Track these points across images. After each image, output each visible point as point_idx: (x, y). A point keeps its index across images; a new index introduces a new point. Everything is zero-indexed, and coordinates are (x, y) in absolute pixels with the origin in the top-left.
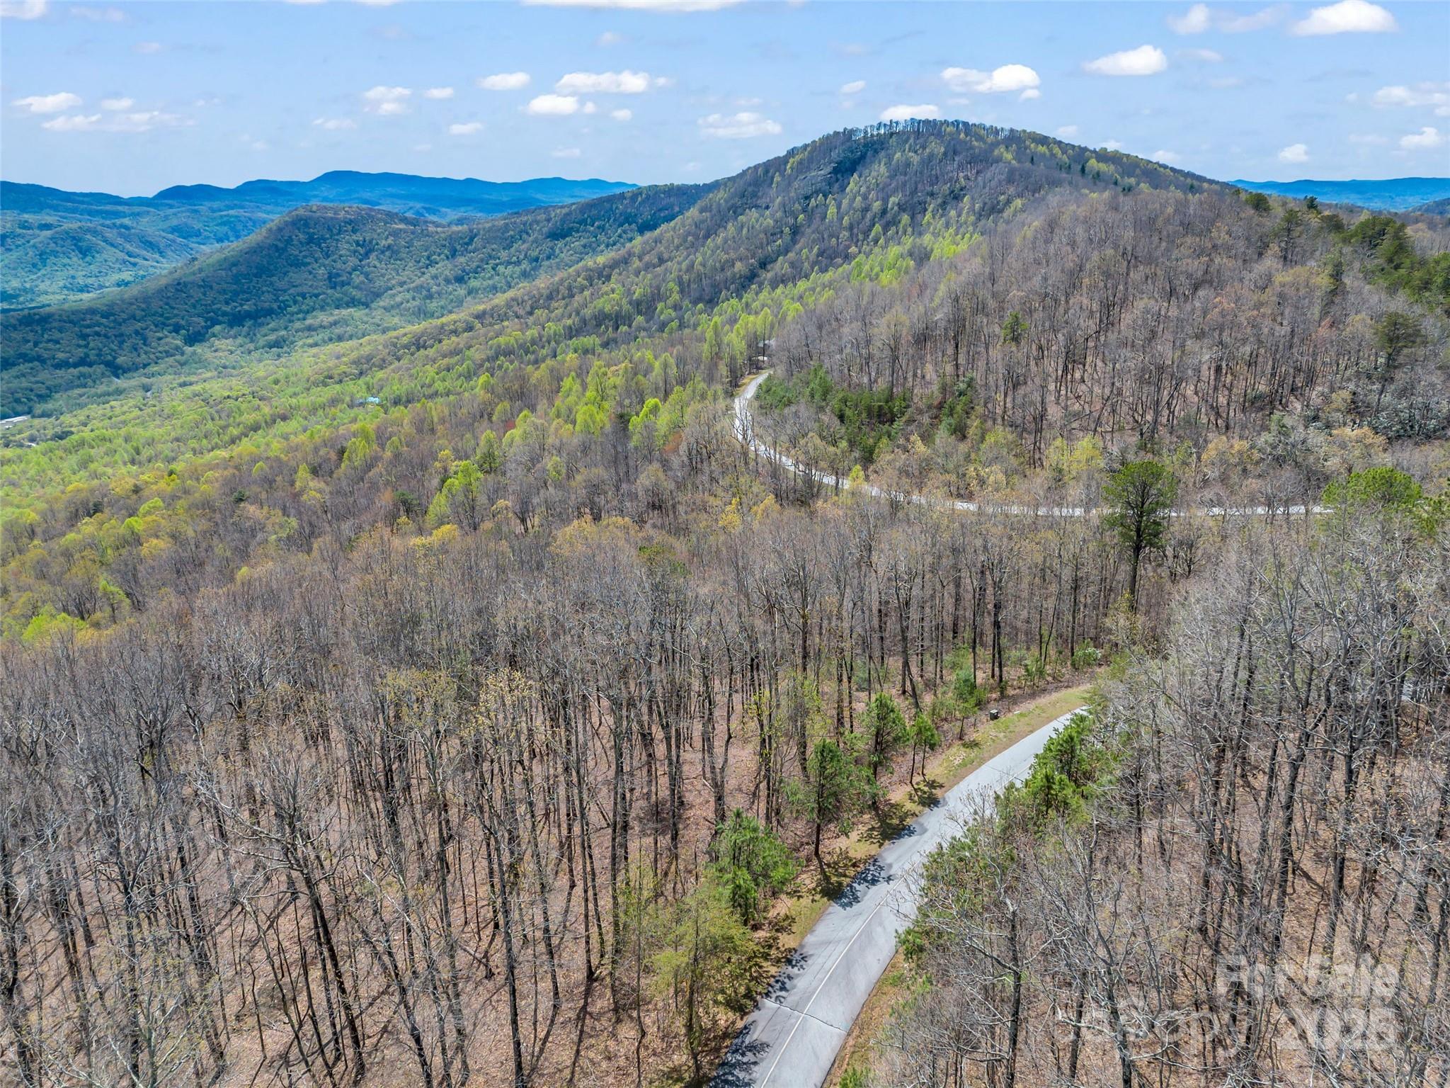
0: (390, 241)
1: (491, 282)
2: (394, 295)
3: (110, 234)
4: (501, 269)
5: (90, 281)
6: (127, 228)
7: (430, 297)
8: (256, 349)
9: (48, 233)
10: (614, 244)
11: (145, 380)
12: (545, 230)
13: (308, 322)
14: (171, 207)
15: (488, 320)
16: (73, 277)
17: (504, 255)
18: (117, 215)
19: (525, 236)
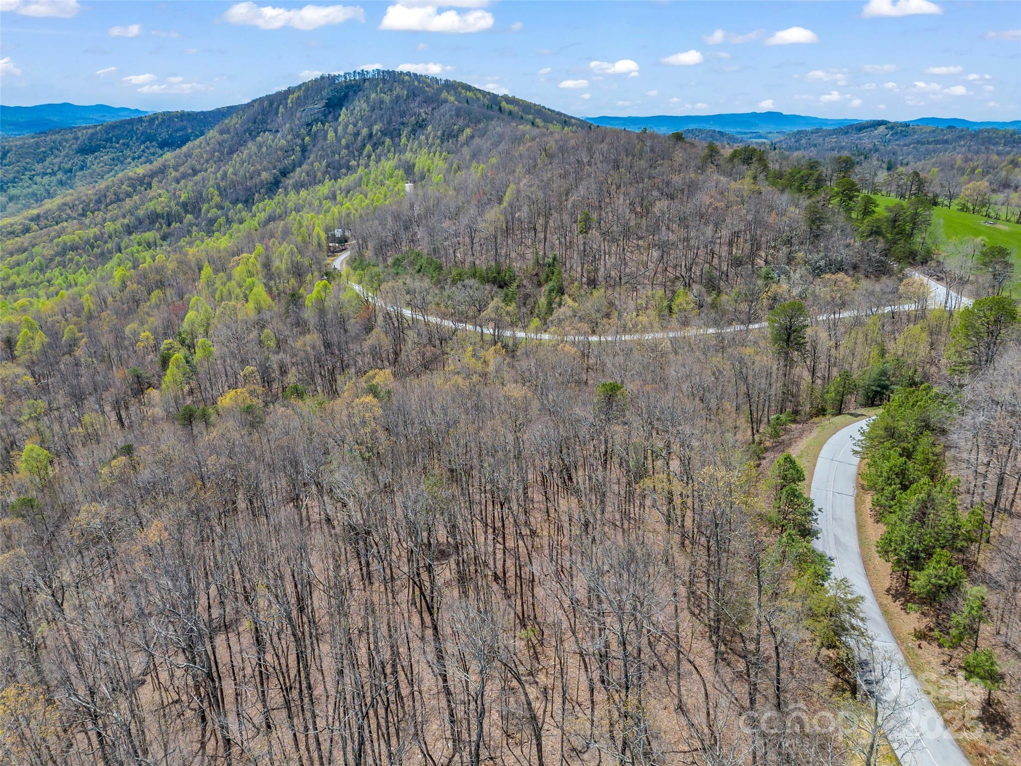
10: (139, 157)
12: (75, 147)
19: (56, 152)
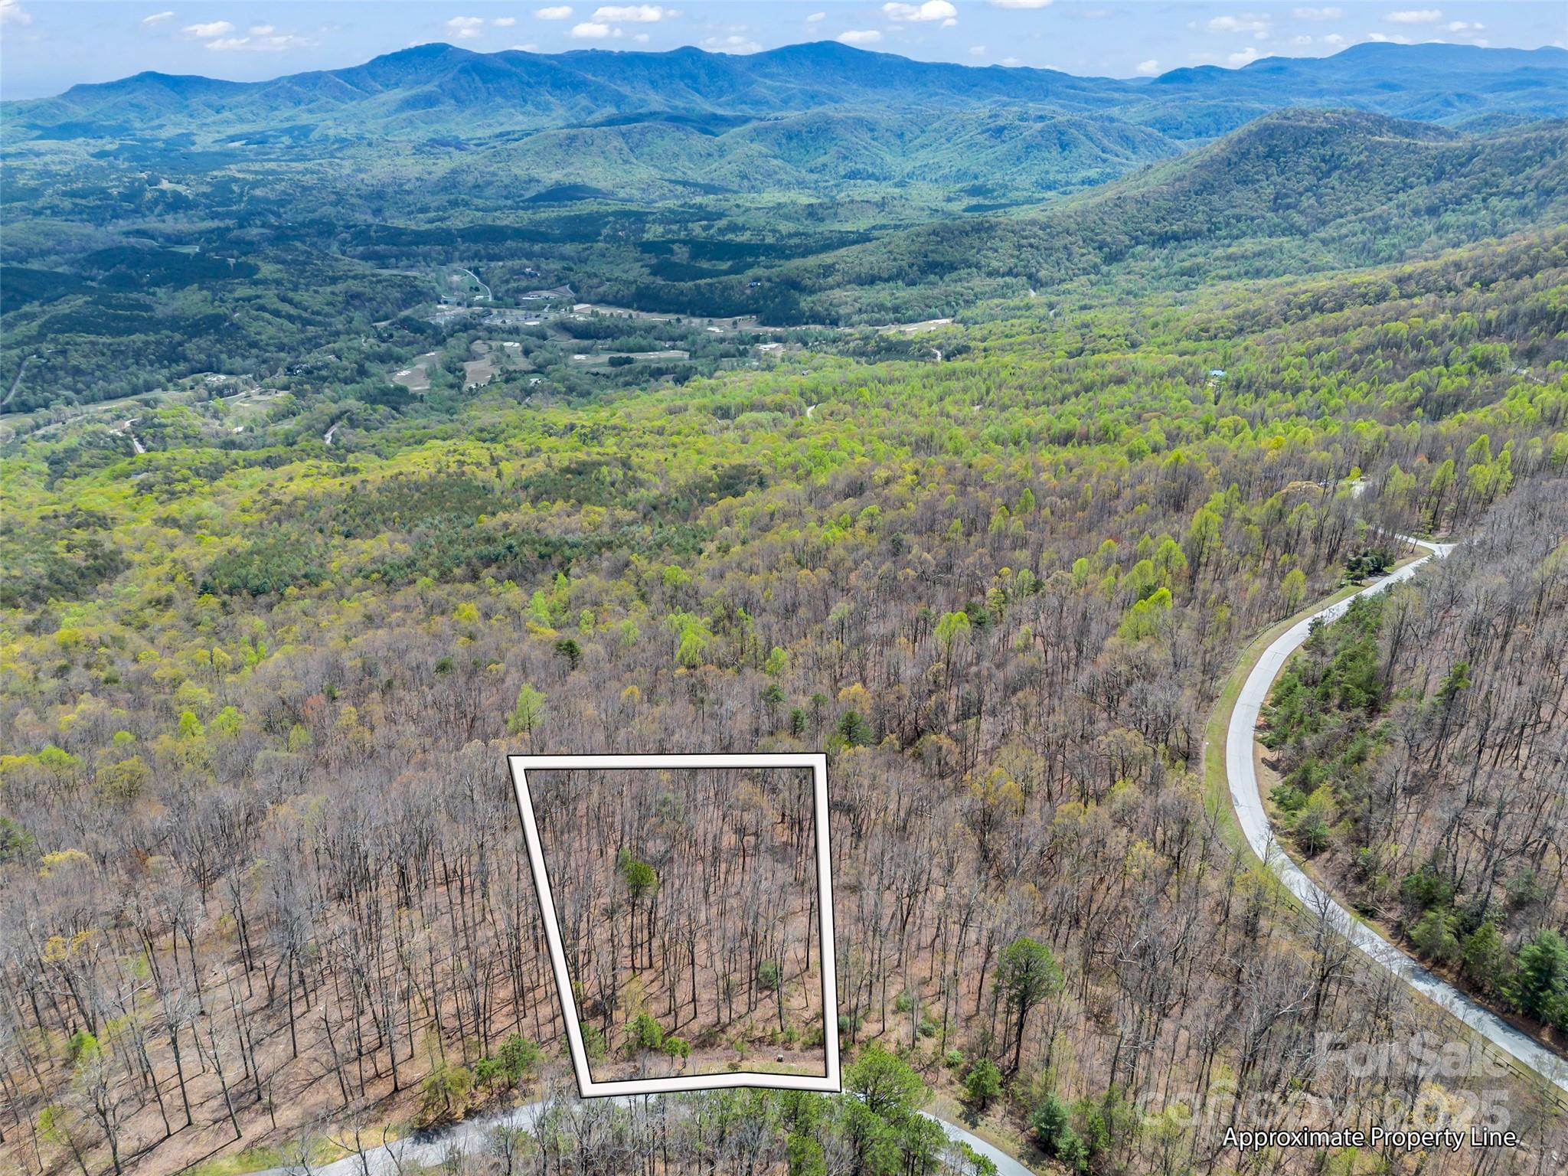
0: (1362, 157)
1: (1471, 218)
2: (1341, 225)
3: (1093, 128)
4: (1494, 201)
5: (1059, 177)
6: (1112, 120)
7: (1386, 231)
8: (1168, 275)
9: (1039, 126)
11: (1054, 299)
13: (1231, 250)
14: (1165, 92)
15: (1412, 287)
16: (1047, 172)
17: (1506, 182)
18: (1110, 102)
